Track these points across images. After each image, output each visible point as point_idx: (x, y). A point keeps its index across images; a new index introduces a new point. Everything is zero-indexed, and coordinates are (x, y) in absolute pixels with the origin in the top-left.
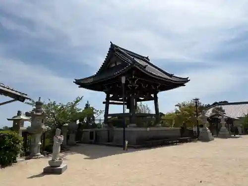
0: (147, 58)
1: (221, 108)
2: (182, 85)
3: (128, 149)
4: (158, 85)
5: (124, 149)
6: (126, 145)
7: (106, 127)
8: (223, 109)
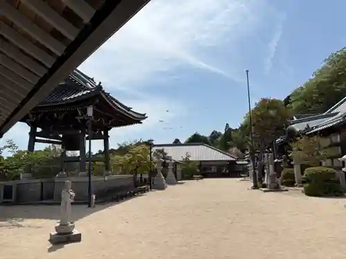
0: (92, 79)
1: (163, 150)
2: (139, 122)
3: (96, 206)
4: (111, 118)
5: (90, 206)
6: (94, 201)
7: (28, 178)
8: (165, 151)
